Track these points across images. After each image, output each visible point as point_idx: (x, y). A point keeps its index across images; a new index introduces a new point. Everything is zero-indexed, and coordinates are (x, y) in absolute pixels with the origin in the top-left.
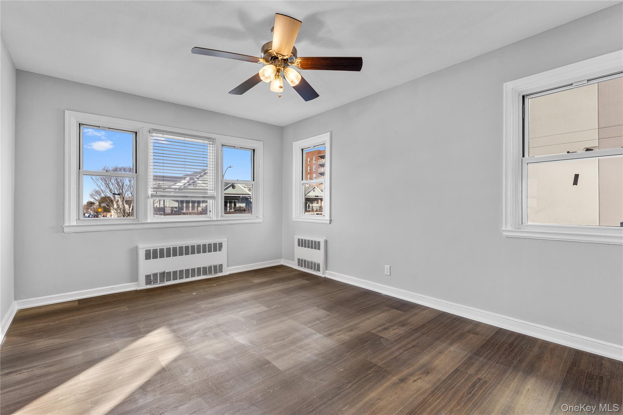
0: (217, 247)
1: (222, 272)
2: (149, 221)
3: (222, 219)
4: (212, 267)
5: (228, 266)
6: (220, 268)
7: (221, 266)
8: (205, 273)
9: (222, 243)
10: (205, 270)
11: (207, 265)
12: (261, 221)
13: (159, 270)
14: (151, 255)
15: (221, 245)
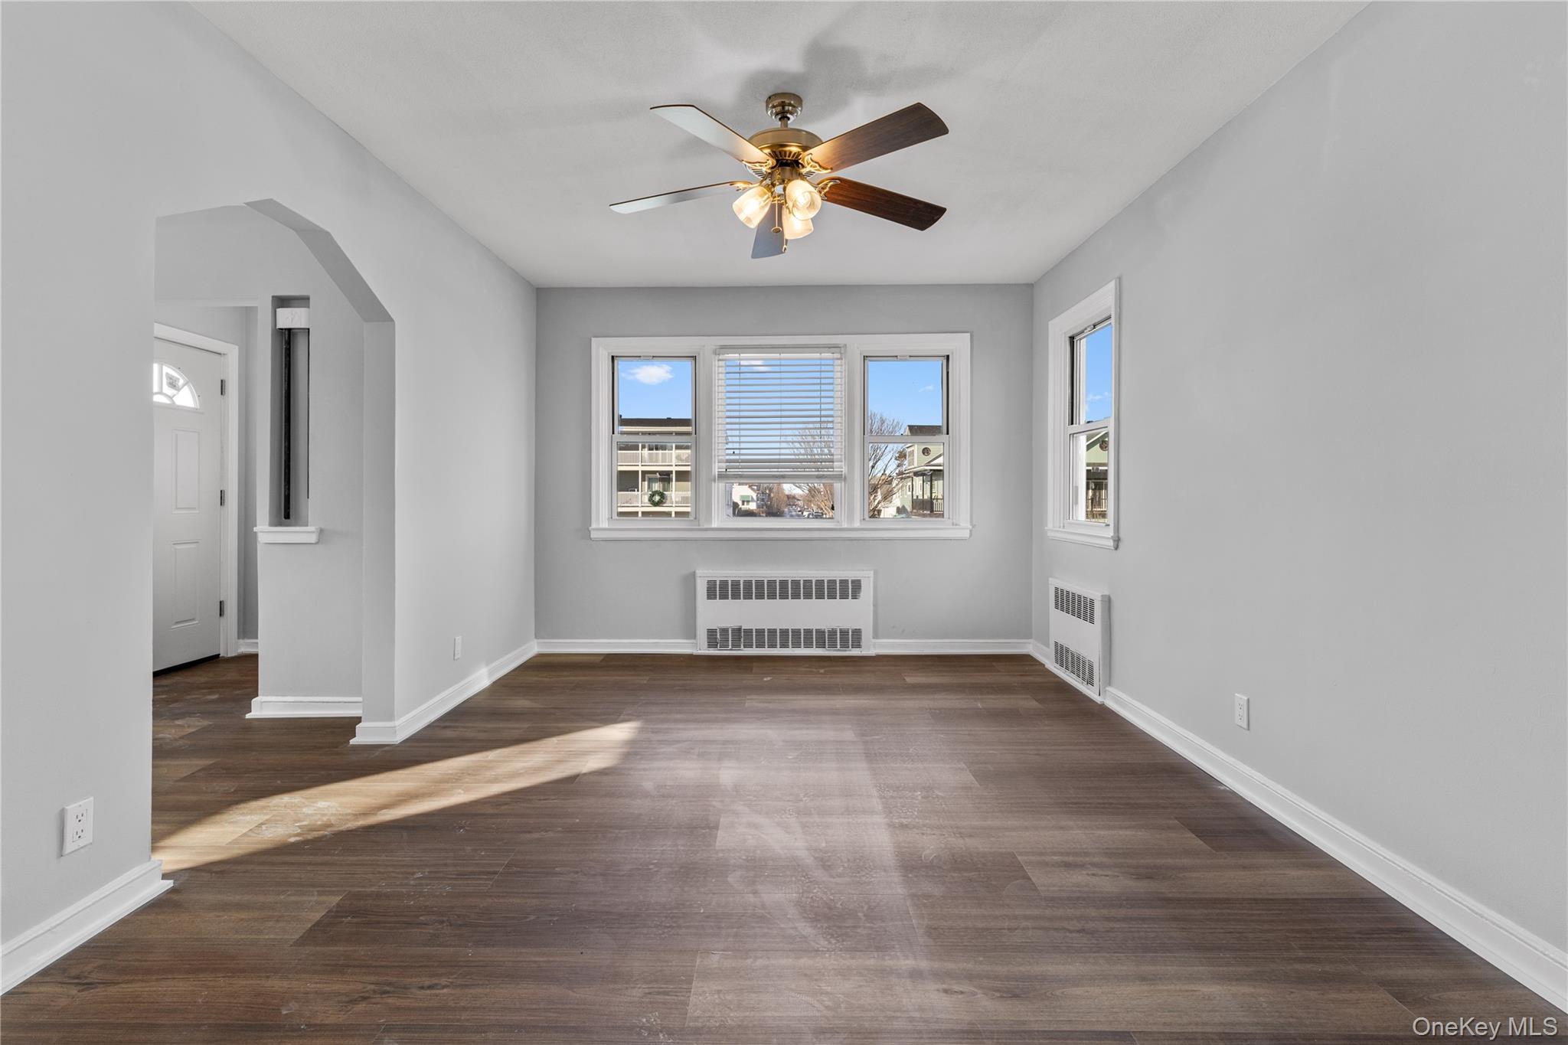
0: (849, 589)
1: (859, 646)
2: (715, 525)
3: (863, 526)
4: (836, 632)
5: (876, 636)
6: (855, 637)
7: (857, 633)
8: (821, 644)
9: (859, 581)
10: (822, 637)
11: (826, 625)
12: (966, 534)
13: (731, 623)
14: (719, 590)
15: (857, 585)
